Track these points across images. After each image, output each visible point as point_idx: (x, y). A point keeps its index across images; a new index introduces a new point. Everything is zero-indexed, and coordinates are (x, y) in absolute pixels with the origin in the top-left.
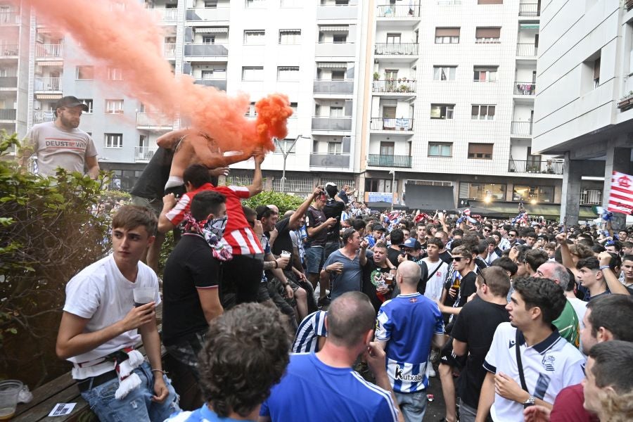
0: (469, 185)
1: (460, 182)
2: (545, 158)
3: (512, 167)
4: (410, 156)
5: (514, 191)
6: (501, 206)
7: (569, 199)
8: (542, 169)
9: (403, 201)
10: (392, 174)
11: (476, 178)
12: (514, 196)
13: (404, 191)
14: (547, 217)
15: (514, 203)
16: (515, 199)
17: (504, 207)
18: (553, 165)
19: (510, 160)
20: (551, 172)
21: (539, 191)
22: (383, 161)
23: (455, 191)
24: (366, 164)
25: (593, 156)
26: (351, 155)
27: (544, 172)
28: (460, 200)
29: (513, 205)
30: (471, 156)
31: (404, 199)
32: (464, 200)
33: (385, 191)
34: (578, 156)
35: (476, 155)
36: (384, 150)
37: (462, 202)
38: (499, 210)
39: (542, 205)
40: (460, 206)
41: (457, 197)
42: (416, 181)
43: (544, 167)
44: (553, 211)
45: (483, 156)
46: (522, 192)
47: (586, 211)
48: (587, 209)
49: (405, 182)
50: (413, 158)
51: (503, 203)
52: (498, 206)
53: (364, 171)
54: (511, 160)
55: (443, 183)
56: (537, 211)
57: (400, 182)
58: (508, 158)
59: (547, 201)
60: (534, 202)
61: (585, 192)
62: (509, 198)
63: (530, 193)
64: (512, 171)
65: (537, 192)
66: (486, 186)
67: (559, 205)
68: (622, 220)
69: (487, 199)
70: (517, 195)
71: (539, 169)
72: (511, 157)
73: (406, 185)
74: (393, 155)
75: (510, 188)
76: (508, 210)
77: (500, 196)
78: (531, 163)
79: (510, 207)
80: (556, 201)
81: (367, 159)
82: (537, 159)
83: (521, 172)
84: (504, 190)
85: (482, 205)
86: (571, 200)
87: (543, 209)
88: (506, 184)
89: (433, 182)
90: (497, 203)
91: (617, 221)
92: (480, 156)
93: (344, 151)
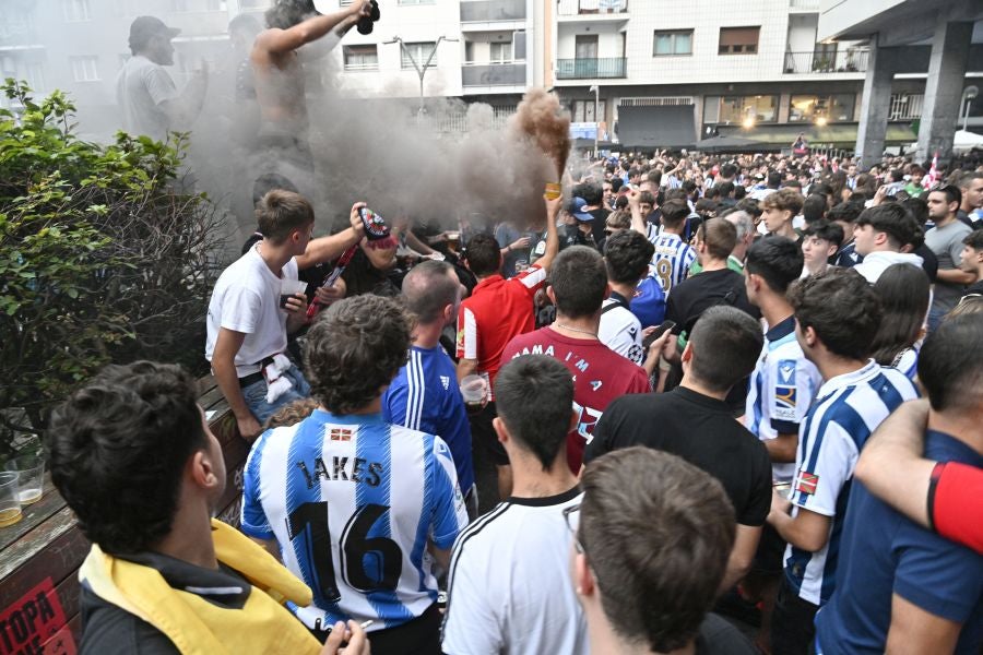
0: (720, 101)
1: (705, 97)
2: (844, 45)
3: (790, 66)
4: (624, 58)
5: (791, 106)
6: (768, 133)
7: (872, 113)
8: (838, 67)
9: (614, 134)
10: (594, 92)
11: (731, 88)
12: (790, 114)
13: (616, 118)
14: (841, 146)
15: (790, 126)
16: (793, 118)
17: (772, 133)
18: (856, 57)
19: (786, 54)
20: (851, 68)
21: (832, 102)
22: (581, 70)
23: (698, 112)
24: (554, 77)
25: (913, 39)
26: (528, 62)
27: (841, 70)
28: (705, 126)
29: (788, 128)
30: (723, 50)
31: (616, 132)
32: (710, 125)
33: (584, 121)
34: (891, 40)
35: (731, 49)
36: (582, 48)
37: (709, 130)
38: (765, 138)
39: (835, 125)
40: (704, 136)
41: (701, 120)
42: (635, 100)
43: (841, 61)
44: (845, 135)
45: (744, 49)
46: (804, 106)
47: (901, 130)
48: (904, 127)
49: (617, 102)
50: (629, 61)
51: (773, 126)
52: (763, 133)
53: (551, 88)
54: (789, 53)
55: (677, 100)
56: (825, 137)
57: (609, 104)
58: (784, 49)
59: (843, 118)
60: (821, 121)
61: (904, 100)
62: (783, 119)
63: (817, 108)
64: (790, 71)
65: (827, 104)
66: (748, 100)
67: (857, 124)
68: (948, 141)
69: (748, 122)
70: (795, 112)
71: (833, 65)
72: (788, 47)
73: (618, 107)
74: (597, 59)
75: (784, 101)
76: (780, 138)
77: (768, 115)
78: (820, 56)
79: (783, 133)
80: (855, 120)
81: (556, 68)
82: (831, 49)
83: (805, 73)
84: (775, 106)
85: (739, 133)
86: (875, 116)
87: (835, 131)
88: (779, 95)
89: (662, 100)
90: (763, 126)
91: (940, 144)
92: (737, 49)
93: (516, 57)
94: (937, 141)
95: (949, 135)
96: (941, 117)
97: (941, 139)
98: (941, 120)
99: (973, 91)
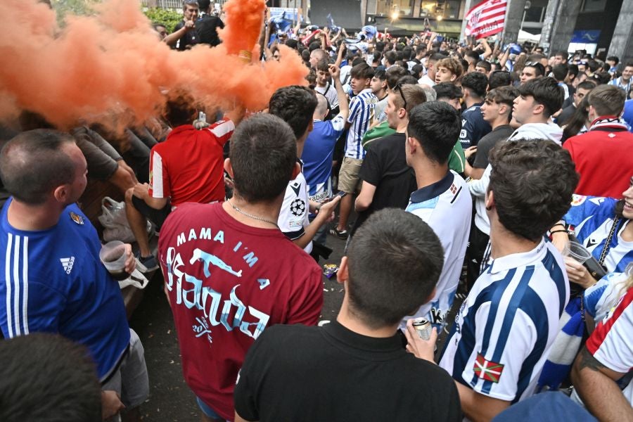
5: (421, 6)
6: (407, 23)
9: (307, 18)
12: (421, 11)
13: (309, 6)
14: (450, 35)
15: (421, 20)
16: (423, 15)
17: (410, 23)
21: (446, 5)
23: (363, 6)
28: (367, 16)
29: (419, 21)
31: (309, 16)
32: (371, 16)
33: (288, 7)
37: (370, 19)
38: (405, 27)
39: (447, 21)
40: (367, 23)
41: (365, 12)
44: (454, 28)
46: (429, 7)
51: (410, 19)
52: (404, 23)
56: (442, 28)
59: (452, 17)
60: (439, 18)
62: (416, 15)
63: (437, 9)
65: (443, 7)
66: (394, 0)
67: (461, 21)
68: (515, 35)
69: (395, 15)
70: (424, 11)
75: (417, 2)
76: (414, 27)
77: (407, 12)
79: (416, 24)
80: (460, 18)
84: (412, 5)
85: (389, 22)
87: (447, 25)
90: (404, 19)
91: (510, 37)
94: (509, 34)
95: (516, 31)
96: (513, 18)
97: (511, 33)
98: (512, 21)
99: (528, 4)
